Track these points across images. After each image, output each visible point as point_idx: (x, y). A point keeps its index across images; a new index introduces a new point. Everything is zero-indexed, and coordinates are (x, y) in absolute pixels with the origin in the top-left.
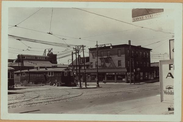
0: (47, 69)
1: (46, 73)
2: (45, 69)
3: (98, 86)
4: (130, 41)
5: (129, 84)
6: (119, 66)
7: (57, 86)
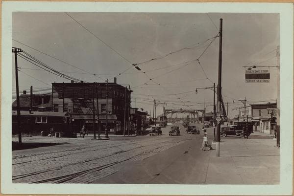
0: (32, 112)
1: (33, 118)
2: (29, 112)
3: (108, 137)
4: (115, 79)
5: (123, 136)
6: (102, 112)
7: (57, 137)
